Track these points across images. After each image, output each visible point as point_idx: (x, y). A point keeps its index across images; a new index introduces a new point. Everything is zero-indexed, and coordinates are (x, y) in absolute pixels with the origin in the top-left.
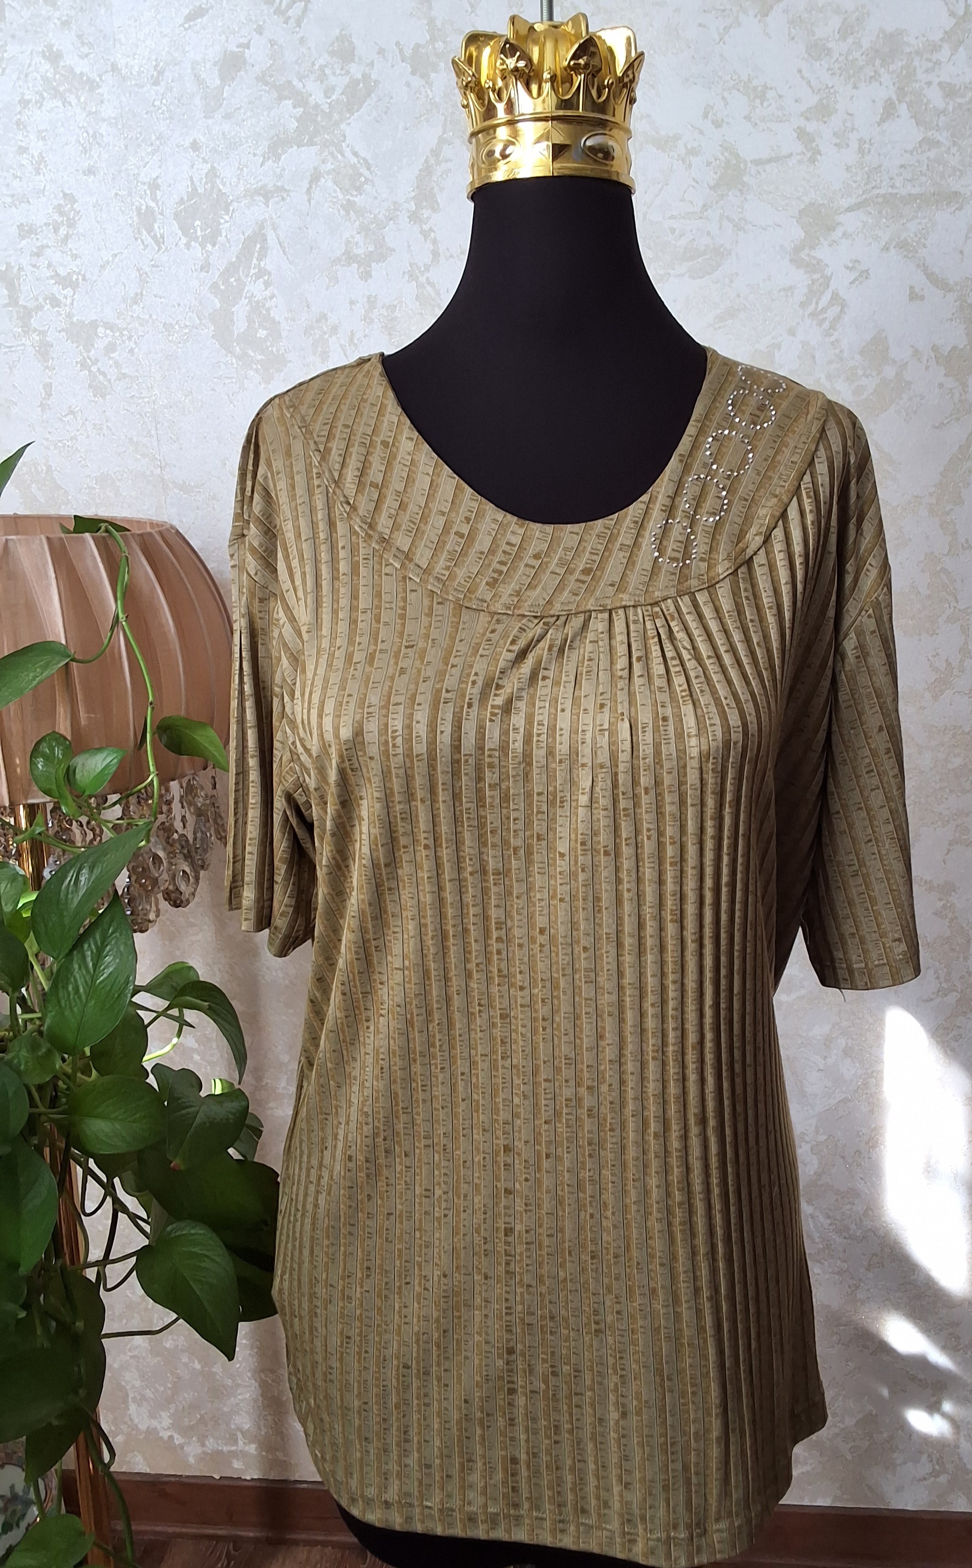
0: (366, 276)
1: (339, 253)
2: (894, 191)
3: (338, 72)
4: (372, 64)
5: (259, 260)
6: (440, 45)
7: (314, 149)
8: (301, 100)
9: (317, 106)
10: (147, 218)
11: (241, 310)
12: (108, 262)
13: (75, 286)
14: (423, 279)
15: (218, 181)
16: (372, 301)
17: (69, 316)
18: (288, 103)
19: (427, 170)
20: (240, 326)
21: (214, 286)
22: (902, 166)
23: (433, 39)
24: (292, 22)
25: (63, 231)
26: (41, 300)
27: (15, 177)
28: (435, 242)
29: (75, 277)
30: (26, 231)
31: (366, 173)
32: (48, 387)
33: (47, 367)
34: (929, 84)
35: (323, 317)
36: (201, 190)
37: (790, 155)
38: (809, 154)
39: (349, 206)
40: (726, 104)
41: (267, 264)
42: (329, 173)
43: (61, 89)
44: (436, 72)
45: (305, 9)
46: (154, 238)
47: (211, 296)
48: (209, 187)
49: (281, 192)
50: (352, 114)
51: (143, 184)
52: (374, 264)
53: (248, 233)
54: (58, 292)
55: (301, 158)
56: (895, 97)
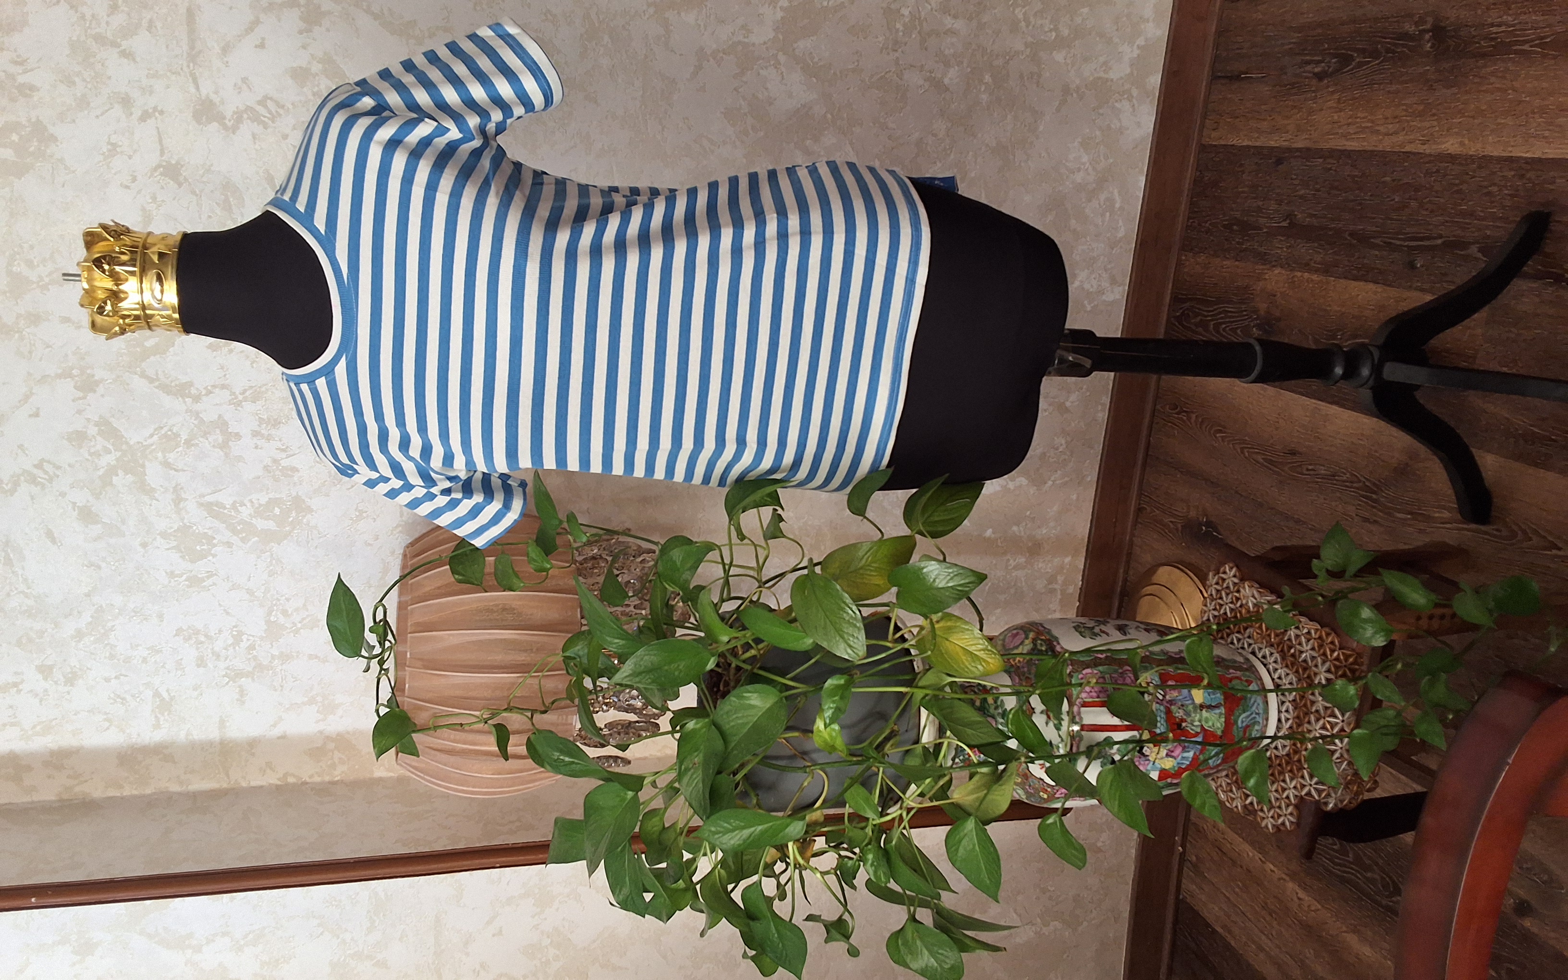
0: (238, 436)
1: (221, 453)
2: (185, 54)
3: (92, 444)
4: (88, 420)
5: (225, 508)
6: (75, 372)
7: (147, 463)
8: (112, 471)
9: (117, 460)
10: (195, 581)
11: (260, 524)
12: (225, 610)
13: (241, 633)
14: (241, 397)
15: (169, 531)
16: (256, 434)
18: (115, 479)
19: (166, 388)
20: (271, 525)
21: (243, 540)
22: (167, 47)
23: (71, 376)
24: (58, 473)
25: (202, 639)
26: (250, 656)
27: (163, 667)
28: (214, 386)
29: (234, 633)
30: (201, 662)
31: (165, 429)
32: (311, 657)
33: (297, 656)
34: (107, 23)
35: (266, 468)
36: (175, 544)
37: (158, 128)
38: (157, 114)
39: (188, 443)
41: (228, 502)
42: (164, 457)
43: (102, 631)
44: (93, 376)
45: (49, 462)
46: (208, 577)
47: (250, 543)
48: (172, 538)
49: (177, 489)
50: (123, 436)
51: (170, 582)
52: (230, 430)
53: (205, 514)
54: (244, 644)
55: (154, 473)
56: (118, 50)
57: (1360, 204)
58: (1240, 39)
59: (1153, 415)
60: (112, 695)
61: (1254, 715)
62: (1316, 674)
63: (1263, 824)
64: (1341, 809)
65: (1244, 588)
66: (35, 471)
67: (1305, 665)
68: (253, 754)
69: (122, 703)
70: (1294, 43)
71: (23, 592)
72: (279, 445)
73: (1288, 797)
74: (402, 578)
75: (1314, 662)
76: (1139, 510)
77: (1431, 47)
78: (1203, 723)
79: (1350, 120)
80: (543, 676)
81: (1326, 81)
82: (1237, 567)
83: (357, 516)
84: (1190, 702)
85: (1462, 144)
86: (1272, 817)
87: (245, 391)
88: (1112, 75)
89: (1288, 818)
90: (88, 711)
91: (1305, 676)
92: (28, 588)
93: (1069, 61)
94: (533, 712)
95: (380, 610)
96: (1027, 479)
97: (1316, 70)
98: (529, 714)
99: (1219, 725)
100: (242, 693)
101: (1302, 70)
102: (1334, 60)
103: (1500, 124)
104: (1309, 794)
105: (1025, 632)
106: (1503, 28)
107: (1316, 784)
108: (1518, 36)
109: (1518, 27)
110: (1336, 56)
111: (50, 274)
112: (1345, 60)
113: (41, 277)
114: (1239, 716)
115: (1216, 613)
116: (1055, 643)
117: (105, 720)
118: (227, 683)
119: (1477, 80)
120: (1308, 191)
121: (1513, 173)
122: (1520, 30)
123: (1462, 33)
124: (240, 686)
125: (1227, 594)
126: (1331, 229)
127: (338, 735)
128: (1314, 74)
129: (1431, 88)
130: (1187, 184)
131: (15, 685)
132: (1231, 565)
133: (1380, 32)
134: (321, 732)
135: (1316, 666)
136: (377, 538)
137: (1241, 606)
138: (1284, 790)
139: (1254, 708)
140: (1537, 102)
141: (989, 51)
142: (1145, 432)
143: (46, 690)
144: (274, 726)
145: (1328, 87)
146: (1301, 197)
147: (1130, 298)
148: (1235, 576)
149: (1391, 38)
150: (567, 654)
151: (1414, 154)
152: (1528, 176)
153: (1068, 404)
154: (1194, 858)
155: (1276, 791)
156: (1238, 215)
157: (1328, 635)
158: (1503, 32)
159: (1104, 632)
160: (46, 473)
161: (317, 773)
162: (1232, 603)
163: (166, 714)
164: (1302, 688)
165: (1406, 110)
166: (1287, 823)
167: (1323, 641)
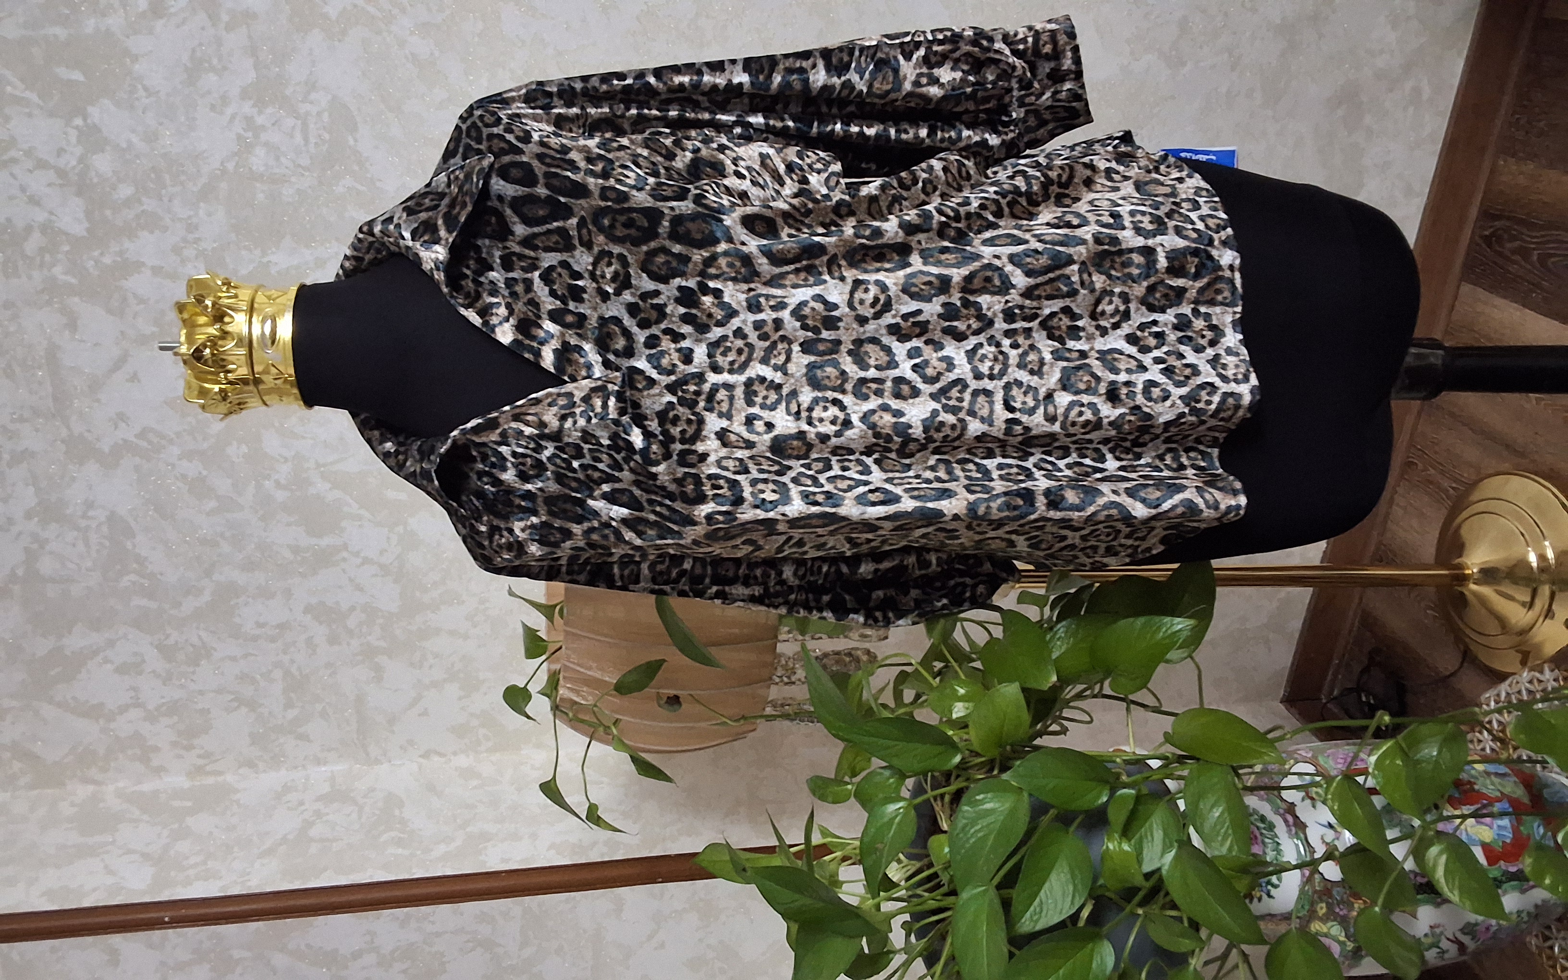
24: (163, 442)
26: (386, 633)
27: (293, 645)
30: (333, 640)
36: (297, 517)
38: (248, 21)
40: (209, 92)
43: (225, 610)
45: (153, 432)
48: (294, 511)
55: (271, 441)
60: (240, 675)
66: (139, 442)
68: (393, 732)
69: (251, 682)
90: (215, 691)
92: (141, 566)
100: (378, 669)
111: (137, 217)
113: (127, 222)
117: (234, 700)
118: (362, 661)
124: (376, 664)
131: (135, 665)
160: (150, 442)
161: (461, 749)
163: (298, 693)
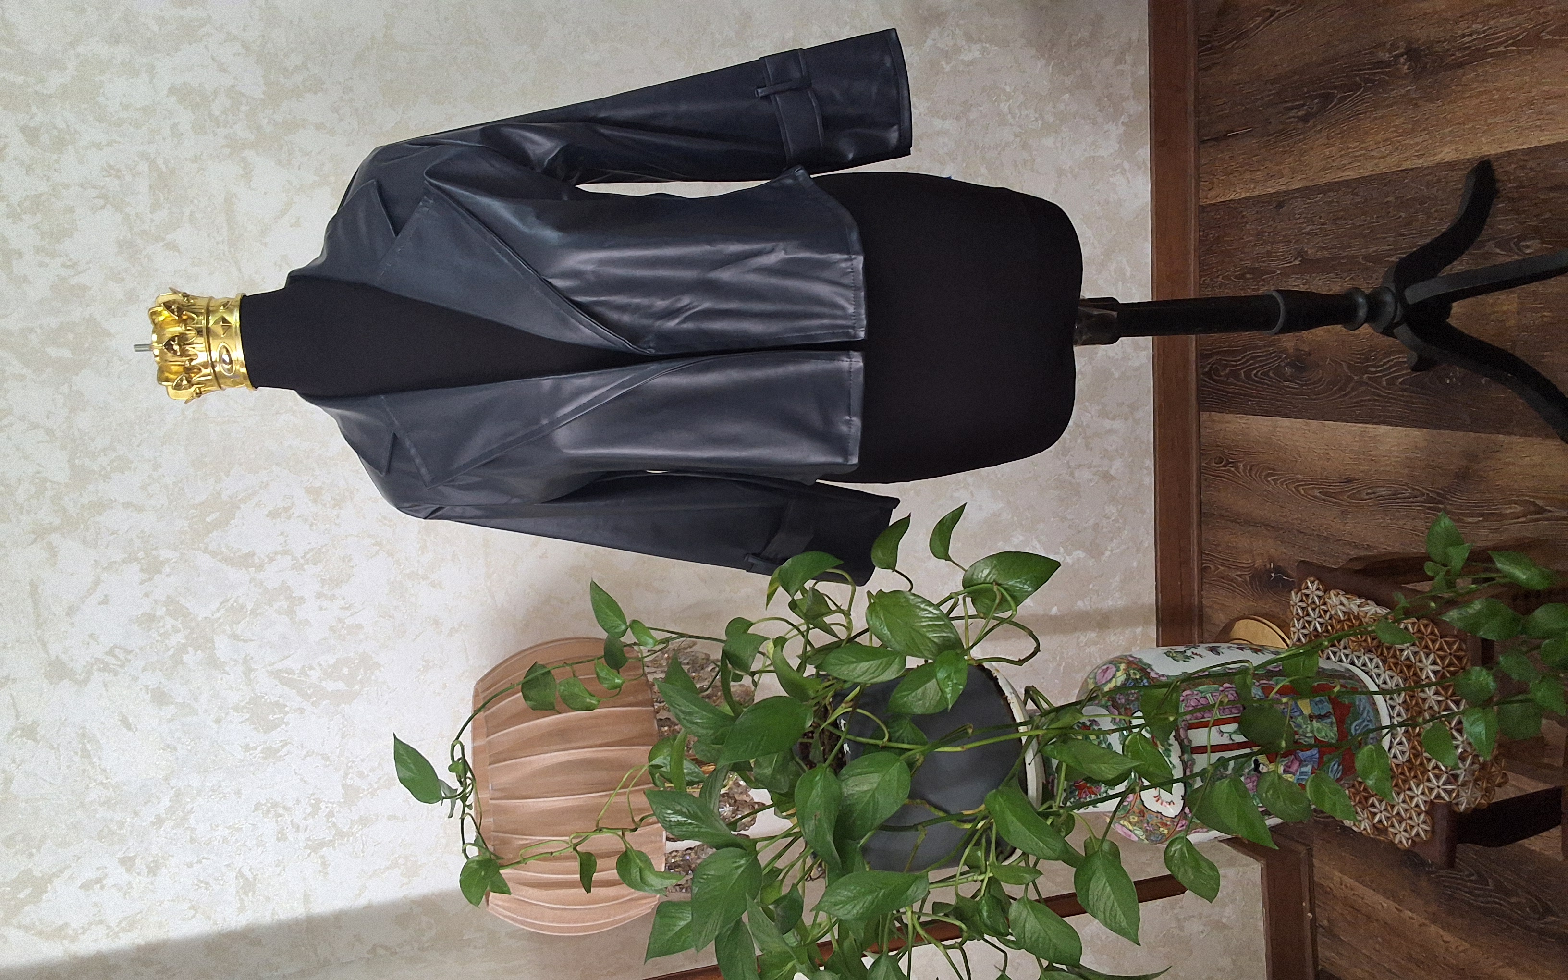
0: (302, 599)
1: (287, 619)
2: (226, 241)
3: (161, 624)
4: (156, 601)
5: (293, 673)
6: (141, 555)
7: (216, 638)
8: (182, 649)
9: (186, 637)
10: (270, 753)
11: (330, 686)
12: (302, 779)
13: (319, 801)
14: (302, 561)
15: (242, 704)
16: (319, 595)
17: (339, 804)
18: (186, 658)
19: (228, 561)
20: (341, 685)
21: (313, 704)
22: (209, 235)
23: (137, 559)
24: (129, 657)
25: (281, 811)
26: (330, 825)
27: (244, 845)
28: (276, 554)
29: (313, 802)
30: (281, 836)
31: (231, 602)
32: (390, 818)
33: (377, 819)
34: (152, 221)
35: (332, 629)
36: (248, 716)
39: (255, 613)
41: (298, 668)
42: (232, 629)
43: (181, 814)
44: (159, 556)
45: (121, 648)
46: (283, 747)
47: (322, 706)
48: (245, 710)
49: (246, 660)
50: (191, 613)
51: (245, 756)
52: (294, 595)
53: (277, 682)
54: (323, 812)
55: (223, 647)
56: (162, 244)
57: (1369, 228)
58: (1219, 102)
59: (1200, 473)
60: (196, 881)
61: (1366, 723)
62: (1421, 670)
63: (1397, 841)
64: (1475, 810)
65: (1330, 598)
66: (108, 659)
67: (1408, 663)
68: (340, 928)
69: (206, 888)
70: (1273, 94)
71: (101, 783)
72: (342, 603)
73: (1417, 806)
74: (476, 712)
75: (1417, 658)
76: (1203, 570)
77: (1408, 69)
78: (1316, 734)
79: (1343, 152)
80: (631, 792)
81: (1311, 122)
82: (1319, 579)
83: (423, 667)
84: (1298, 713)
85: (1457, 150)
86: (1405, 831)
87: (306, 554)
88: (1103, 152)
89: (1421, 827)
90: (173, 901)
91: (1411, 673)
92: (107, 778)
93: (1059, 145)
94: (623, 830)
95: (458, 748)
96: (1084, 551)
97: (1300, 114)
98: (620, 833)
99: (1332, 735)
100: (324, 864)
101: (1286, 116)
102: (1316, 101)
103: (1490, 124)
104: (1438, 796)
105: (1115, 665)
106: (1475, 36)
107: (1444, 784)
108: (1493, 40)
109: (1488, 32)
110: (1316, 97)
111: (111, 462)
112: (1327, 98)
113: (103, 467)
114: (1352, 723)
115: (1306, 632)
116: (1148, 670)
117: (190, 908)
118: (309, 855)
119: (1459, 88)
120: (1314, 227)
121: (1514, 166)
122: (1492, 34)
123: (1436, 49)
124: (322, 857)
125: (1314, 610)
126: (1343, 258)
127: (424, 897)
128: (1298, 117)
129: (1416, 106)
130: (1192, 245)
131: (99, 881)
132: (1312, 579)
133: (1355, 66)
134: (405, 897)
135: (1420, 661)
136: (444, 686)
137: (1330, 619)
138: (1411, 798)
139: (1365, 715)
140: (1522, 97)
141: (980, 145)
142: (1194, 489)
143: (129, 883)
144: (360, 895)
145: (1315, 126)
146: (1308, 234)
147: (1156, 360)
148: (1318, 589)
149: (1369, 69)
150: (654, 762)
151: (1412, 169)
152: (1530, 164)
153: (1112, 472)
154: (1326, 923)
155: (1404, 802)
156: (1249, 264)
157: (1426, 626)
158: (1474, 40)
159: (1196, 654)
160: (118, 658)
161: (405, 941)
162: (1321, 617)
163: (250, 894)
164: (1410, 686)
165: (1396, 131)
166: (1422, 833)
167: (1423, 634)
